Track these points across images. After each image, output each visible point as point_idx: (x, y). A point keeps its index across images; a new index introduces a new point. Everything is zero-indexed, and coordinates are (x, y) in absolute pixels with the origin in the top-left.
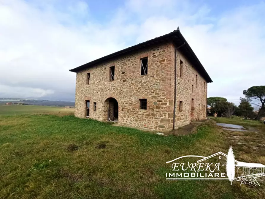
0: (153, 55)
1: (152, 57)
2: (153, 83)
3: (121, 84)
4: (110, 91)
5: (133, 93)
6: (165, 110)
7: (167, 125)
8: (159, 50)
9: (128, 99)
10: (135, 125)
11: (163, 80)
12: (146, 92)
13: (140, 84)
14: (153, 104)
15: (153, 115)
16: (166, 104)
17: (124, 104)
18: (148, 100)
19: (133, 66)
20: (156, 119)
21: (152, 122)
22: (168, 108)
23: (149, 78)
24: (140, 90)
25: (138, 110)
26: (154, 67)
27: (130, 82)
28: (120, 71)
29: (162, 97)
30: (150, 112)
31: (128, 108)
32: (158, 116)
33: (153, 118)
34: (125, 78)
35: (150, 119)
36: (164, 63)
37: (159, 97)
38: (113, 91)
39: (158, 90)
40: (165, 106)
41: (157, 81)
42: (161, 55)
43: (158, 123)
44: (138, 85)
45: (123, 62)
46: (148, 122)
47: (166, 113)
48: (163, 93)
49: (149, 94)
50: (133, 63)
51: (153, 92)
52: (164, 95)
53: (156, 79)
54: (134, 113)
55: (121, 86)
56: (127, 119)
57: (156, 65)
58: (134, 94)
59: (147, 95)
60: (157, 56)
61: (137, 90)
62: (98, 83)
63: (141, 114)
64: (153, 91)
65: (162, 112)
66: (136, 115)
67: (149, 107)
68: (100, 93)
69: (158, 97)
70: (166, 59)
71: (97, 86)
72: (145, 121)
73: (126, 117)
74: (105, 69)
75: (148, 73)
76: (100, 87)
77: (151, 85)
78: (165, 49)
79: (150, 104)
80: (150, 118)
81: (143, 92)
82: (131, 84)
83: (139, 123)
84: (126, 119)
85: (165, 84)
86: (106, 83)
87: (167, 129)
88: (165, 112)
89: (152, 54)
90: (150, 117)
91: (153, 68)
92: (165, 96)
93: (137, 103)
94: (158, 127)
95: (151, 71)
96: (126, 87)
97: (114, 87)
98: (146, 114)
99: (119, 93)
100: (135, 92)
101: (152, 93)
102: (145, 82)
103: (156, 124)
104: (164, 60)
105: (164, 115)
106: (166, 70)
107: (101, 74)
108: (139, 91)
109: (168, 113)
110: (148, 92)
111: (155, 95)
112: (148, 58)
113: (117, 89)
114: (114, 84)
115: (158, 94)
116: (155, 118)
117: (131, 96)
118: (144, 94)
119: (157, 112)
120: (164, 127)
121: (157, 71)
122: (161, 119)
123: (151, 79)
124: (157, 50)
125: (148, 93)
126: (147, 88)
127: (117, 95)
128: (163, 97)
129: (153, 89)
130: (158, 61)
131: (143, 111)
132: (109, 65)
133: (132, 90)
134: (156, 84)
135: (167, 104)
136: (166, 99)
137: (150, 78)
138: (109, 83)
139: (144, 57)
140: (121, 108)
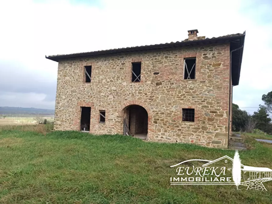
0: (204, 56)
1: (202, 57)
2: (204, 90)
3: (153, 87)
4: (133, 95)
5: (174, 100)
6: (221, 123)
7: (224, 140)
8: (212, 50)
9: (164, 108)
10: (177, 141)
11: (218, 88)
12: (192, 100)
13: (184, 90)
14: (204, 115)
15: (204, 128)
16: (222, 116)
17: (158, 113)
18: (196, 110)
19: (172, 66)
20: (209, 134)
21: (203, 137)
22: (224, 120)
23: (197, 84)
24: (185, 97)
25: (181, 122)
26: (205, 71)
27: (167, 87)
28: (150, 71)
29: (216, 108)
30: (200, 125)
31: (165, 120)
32: (211, 130)
33: (203, 132)
34: (159, 81)
35: (200, 134)
36: (219, 68)
37: (213, 107)
38: (138, 96)
39: (210, 99)
40: (221, 118)
41: (209, 88)
42: (215, 57)
43: (211, 138)
44: (181, 91)
45: (155, 59)
46: (197, 138)
47: (223, 126)
48: (218, 103)
49: (197, 103)
50: (173, 62)
51: (204, 101)
52: (219, 105)
53: (208, 85)
54: (175, 125)
55: (153, 90)
56: (164, 134)
57: (208, 69)
58: (174, 102)
59: (194, 104)
60: (210, 58)
61: (179, 97)
62: (108, 82)
63: (186, 128)
64: (204, 99)
65: (216, 126)
66: (178, 128)
67: (198, 119)
68: (114, 97)
69: (211, 107)
70: (222, 63)
71: (107, 86)
72: (191, 136)
73: (162, 131)
74: (123, 64)
75: (196, 77)
76: (114, 88)
77: (200, 92)
78: (222, 51)
79: (199, 115)
80: (200, 132)
81: (189, 100)
82: (169, 89)
83: (183, 139)
84: (162, 134)
85: (220, 92)
86: (125, 84)
87: (224, 145)
88: (221, 125)
89: (202, 55)
90: (200, 130)
91: (203, 72)
92: (221, 106)
93: (179, 113)
94: (211, 143)
95: (201, 76)
96: (162, 92)
97: (141, 90)
98: (194, 127)
99: (149, 99)
100: (176, 100)
101: (202, 101)
102: (192, 88)
103: (208, 139)
104: (220, 64)
105: (220, 129)
106: (222, 76)
107: (114, 70)
108: (182, 98)
109: (225, 126)
110: (196, 100)
111: (207, 105)
112: (197, 59)
113: (146, 94)
114: (140, 86)
115: (211, 104)
116: (207, 132)
117: (170, 104)
118: (190, 103)
119: (210, 124)
120: (219, 143)
121: (209, 76)
122: (215, 133)
123: (201, 85)
124: (210, 51)
125: (195, 102)
126: (194, 96)
127: (145, 101)
128: (218, 108)
129: (204, 97)
130: (211, 65)
131: (188, 123)
132: (131, 59)
133: (171, 96)
134: (208, 92)
135: (224, 116)
136: (221, 109)
137: (199, 83)
138: (131, 84)
139: (190, 57)
140: (153, 119)
